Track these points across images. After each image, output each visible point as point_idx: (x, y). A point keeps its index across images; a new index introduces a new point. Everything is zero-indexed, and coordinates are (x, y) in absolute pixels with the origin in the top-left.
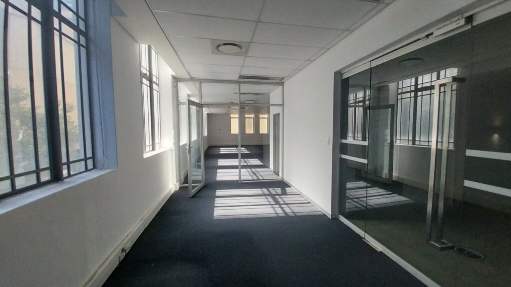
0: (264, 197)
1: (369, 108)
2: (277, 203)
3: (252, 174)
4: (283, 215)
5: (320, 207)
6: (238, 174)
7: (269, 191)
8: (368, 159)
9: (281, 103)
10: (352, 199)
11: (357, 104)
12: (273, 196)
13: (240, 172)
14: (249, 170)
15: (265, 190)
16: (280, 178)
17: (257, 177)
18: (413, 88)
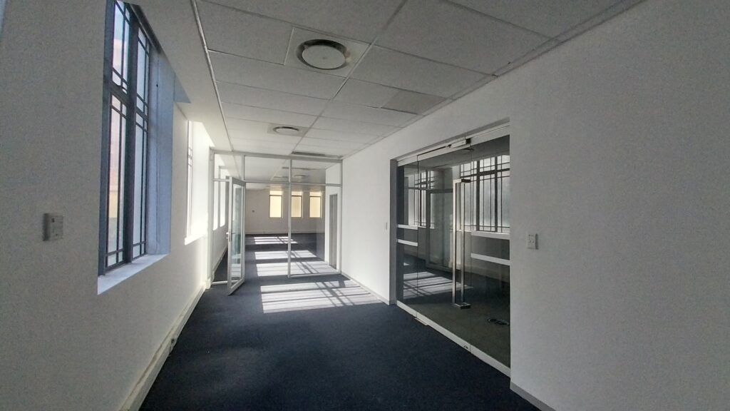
0: (319, 291)
1: (433, 191)
2: (334, 295)
3: (303, 268)
4: (342, 305)
5: (379, 295)
6: (287, 268)
7: (325, 284)
8: (418, 242)
9: (339, 183)
10: (413, 288)
11: (422, 186)
12: (329, 289)
13: (289, 266)
14: (299, 263)
15: (320, 284)
16: (337, 271)
17: (310, 271)
18: (475, 173)
